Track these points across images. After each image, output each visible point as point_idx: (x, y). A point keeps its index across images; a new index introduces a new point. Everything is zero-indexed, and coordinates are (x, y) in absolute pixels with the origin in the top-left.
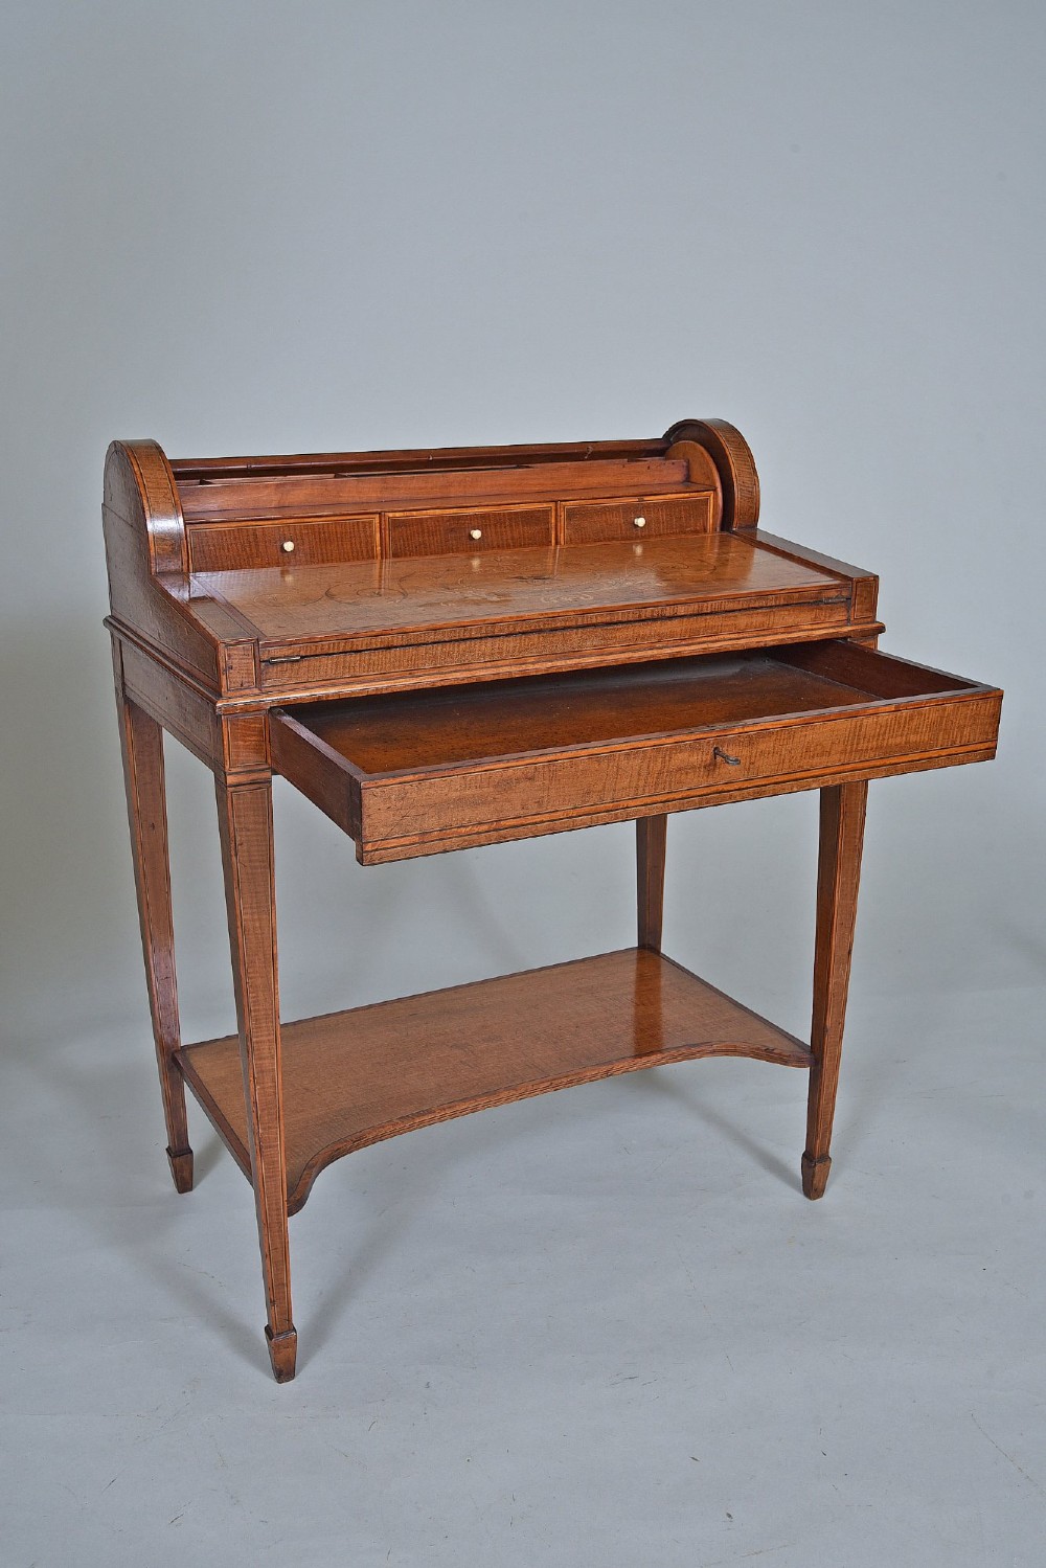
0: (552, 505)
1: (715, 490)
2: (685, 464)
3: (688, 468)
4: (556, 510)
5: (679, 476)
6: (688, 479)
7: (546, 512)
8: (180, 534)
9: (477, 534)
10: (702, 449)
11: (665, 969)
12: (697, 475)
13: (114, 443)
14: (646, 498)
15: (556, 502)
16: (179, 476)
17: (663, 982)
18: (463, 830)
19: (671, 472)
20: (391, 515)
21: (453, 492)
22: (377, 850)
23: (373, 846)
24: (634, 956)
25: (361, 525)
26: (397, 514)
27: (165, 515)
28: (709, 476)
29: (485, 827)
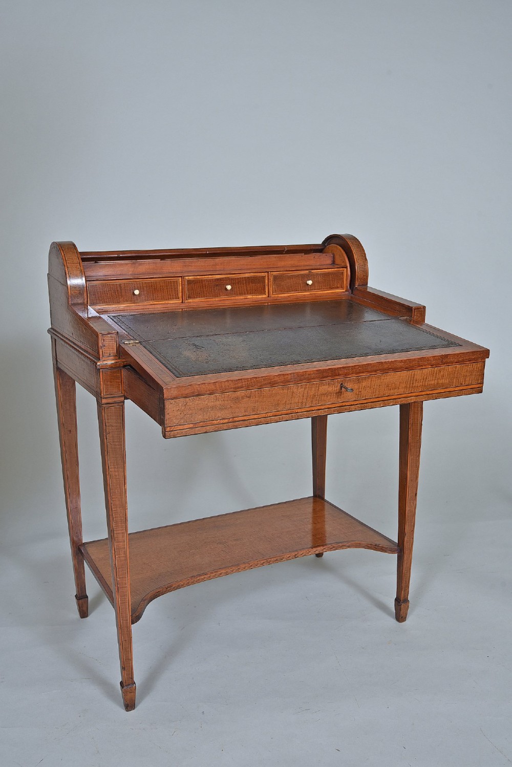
0: (266, 274)
1: (346, 268)
2: (332, 255)
3: (334, 257)
4: (268, 276)
5: (329, 261)
6: (334, 263)
7: (264, 277)
8: (83, 285)
9: (229, 287)
10: (340, 248)
11: (327, 506)
12: (338, 261)
13: (53, 243)
14: (313, 271)
15: (268, 272)
16: (84, 260)
17: (326, 513)
18: (215, 422)
19: (325, 259)
20: (187, 278)
21: (218, 267)
22: (172, 431)
23: (170, 429)
24: (312, 500)
25: (172, 283)
26: (190, 277)
27: (76, 276)
28: (344, 262)
29: (226, 421)
